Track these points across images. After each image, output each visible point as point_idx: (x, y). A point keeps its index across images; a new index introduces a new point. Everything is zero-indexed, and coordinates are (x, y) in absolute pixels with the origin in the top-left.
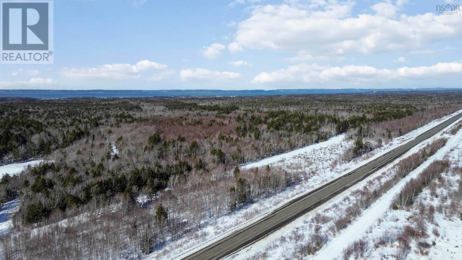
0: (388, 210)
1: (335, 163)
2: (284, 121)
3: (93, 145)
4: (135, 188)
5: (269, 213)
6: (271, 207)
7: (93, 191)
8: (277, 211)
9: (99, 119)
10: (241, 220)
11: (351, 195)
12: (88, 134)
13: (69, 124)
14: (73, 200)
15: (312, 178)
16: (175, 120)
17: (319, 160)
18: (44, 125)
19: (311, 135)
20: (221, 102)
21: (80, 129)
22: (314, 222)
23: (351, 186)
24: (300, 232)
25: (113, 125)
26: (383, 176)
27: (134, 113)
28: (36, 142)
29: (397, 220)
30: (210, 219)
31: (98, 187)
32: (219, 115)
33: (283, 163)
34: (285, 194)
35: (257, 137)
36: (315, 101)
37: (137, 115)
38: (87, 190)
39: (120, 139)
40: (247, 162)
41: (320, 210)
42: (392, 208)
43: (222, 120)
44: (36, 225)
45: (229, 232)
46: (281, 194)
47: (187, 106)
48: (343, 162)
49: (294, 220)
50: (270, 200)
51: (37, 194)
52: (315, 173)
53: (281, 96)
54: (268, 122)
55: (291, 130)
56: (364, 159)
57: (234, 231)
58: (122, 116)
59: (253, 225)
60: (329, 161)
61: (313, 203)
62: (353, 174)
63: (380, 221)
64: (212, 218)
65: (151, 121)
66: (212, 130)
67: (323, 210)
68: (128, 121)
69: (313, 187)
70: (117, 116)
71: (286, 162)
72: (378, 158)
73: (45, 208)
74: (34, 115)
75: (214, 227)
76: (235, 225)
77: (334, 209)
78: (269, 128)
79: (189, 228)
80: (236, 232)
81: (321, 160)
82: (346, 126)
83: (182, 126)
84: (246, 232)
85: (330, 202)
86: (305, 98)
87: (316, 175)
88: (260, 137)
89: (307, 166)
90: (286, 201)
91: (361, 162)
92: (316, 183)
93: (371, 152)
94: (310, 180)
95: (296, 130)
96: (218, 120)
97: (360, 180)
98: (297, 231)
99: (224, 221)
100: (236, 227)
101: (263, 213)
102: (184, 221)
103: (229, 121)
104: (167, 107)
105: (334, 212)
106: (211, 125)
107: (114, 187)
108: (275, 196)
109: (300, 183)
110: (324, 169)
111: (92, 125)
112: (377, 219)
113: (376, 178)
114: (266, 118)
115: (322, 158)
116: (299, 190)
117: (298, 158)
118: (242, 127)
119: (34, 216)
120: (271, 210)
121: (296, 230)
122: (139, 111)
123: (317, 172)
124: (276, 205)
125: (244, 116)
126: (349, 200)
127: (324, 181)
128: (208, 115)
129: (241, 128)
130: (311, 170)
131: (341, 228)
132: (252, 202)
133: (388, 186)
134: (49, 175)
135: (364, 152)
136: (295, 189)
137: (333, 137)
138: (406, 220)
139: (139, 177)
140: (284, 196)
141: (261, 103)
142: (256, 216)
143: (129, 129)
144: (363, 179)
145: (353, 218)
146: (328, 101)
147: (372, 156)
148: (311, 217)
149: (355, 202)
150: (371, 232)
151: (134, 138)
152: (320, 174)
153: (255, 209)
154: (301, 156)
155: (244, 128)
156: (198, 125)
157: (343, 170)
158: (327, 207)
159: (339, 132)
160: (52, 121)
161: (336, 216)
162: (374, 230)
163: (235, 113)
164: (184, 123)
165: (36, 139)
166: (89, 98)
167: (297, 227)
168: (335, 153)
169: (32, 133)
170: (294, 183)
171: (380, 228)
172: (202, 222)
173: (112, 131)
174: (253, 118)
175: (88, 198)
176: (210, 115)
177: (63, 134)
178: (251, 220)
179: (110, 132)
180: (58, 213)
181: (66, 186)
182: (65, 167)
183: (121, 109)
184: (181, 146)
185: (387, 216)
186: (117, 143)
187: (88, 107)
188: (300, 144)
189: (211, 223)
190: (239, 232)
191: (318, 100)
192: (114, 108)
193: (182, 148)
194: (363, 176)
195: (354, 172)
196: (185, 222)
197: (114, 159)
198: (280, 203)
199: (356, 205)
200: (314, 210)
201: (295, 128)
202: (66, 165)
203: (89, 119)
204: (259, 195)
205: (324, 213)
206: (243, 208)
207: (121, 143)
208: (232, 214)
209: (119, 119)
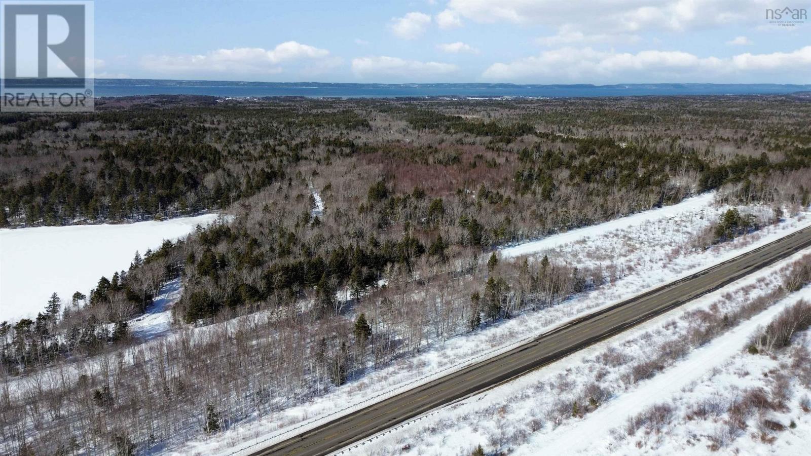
0: (740, 353)
1: (676, 252)
2: (603, 164)
3: (287, 197)
4: (334, 280)
5: (530, 339)
6: (536, 328)
7: (275, 280)
8: (546, 336)
9: (302, 147)
10: (483, 346)
11: (682, 318)
12: (283, 176)
13: (256, 155)
14: (249, 291)
15: (625, 278)
16: (419, 151)
17: (650, 243)
18: (223, 156)
19: (647, 194)
20: (506, 112)
21: (271, 167)
22: (599, 362)
23: (689, 300)
24: (571, 378)
25: (320, 159)
26: (758, 284)
27: (358, 134)
28: (211, 187)
29: (747, 374)
30: (436, 339)
31: (283, 274)
32: (492, 145)
33: (584, 245)
34: (567, 307)
35: (547, 196)
36: (683, 114)
37: (361, 137)
38: (268, 277)
39: (328, 187)
40: (521, 240)
41: (615, 342)
42: (747, 350)
43: (495, 155)
44: (201, 322)
45: (460, 365)
46: (561, 306)
47: (445, 121)
48: (694, 250)
49: (567, 356)
50: (540, 315)
51: (204, 278)
52: (634, 270)
53: (621, 99)
54: (573, 164)
55: (613, 183)
56: (736, 247)
57: (466, 364)
58: (337, 143)
59: (498, 358)
60: (667, 248)
61: (609, 327)
62: (702, 276)
63: (716, 372)
64: (440, 337)
65: (380, 152)
66: (474, 176)
67: (623, 341)
68: (344, 153)
69: (619, 296)
70: (329, 143)
71: (589, 243)
72: (764, 247)
73: (212, 301)
74: (211, 134)
75: (440, 354)
76: (472, 354)
77: (643, 341)
78: (571, 177)
79: (401, 352)
80: (470, 366)
81: (653, 244)
82: (722, 178)
83: (427, 164)
84: (485, 368)
85: (640, 329)
86: (667, 105)
87: (633, 273)
88: (552, 194)
89: (624, 253)
90: (566, 320)
91: (728, 253)
92: (629, 290)
93: (756, 233)
94: (619, 283)
95: (622, 182)
96: (489, 155)
97: (709, 291)
98: (567, 375)
99: (457, 345)
100: (473, 357)
101: (521, 337)
102: (397, 338)
103: (507, 159)
104: (411, 123)
105: (641, 347)
106: (475, 165)
107: (306, 275)
108: (550, 309)
109: (601, 286)
110: (653, 262)
111: (291, 159)
112: (711, 368)
113: (743, 289)
114: (572, 157)
115: (657, 239)
116: (594, 300)
117: (613, 237)
118: (526, 173)
119: (199, 311)
120: (535, 334)
121: (566, 372)
122: (367, 131)
123: (639, 267)
124: (547, 326)
125: (535, 149)
126: (675, 327)
127: (643, 287)
128: (474, 143)
129: (522, 175)
130: (628, 264)
131: (642, 378)
132: (509, 317)
133: (758, 306)
134: (222, 248)
135: (740, 233)
136: (587, 297)
137: (691, 197)
138: (762, 377)
139: (343, 260)
140: (565, 309)
141: (578, 116)
142: (508, 343)
143: (342, 169)
144: (717, 288)
145: (670, 361)
146: (711, 114)
147: (753, 241)
148: (597, 353)
149: (684, 332)
150: (691, 391)
151: (348, 186)
152: (641, 273)
153: (510, 329)
154: (619, 233)
155: (529, 175)
156: (454, 164)
157: (686, 267)
158: (631, 338)
159: (705, 188)
160: (235, 147)
161: (642, 354)
162: (697, 389)
163: (522, 141)
164: (431, 160)
165: (210, 180)
166: (295, 97)
167: (568, 368)
168: (685, 229)
169: (206, 171)
170: (591, 286)
171: (709, 386)
172: (424, 342)
173: (318, 171)
174: (549, 154)
175: (270, 289)
176: (478, 142)
177: (248, 175)
178: (499, 347)
179: (315, 174)
180: (226, 311)
181: (241, 269)
182: (244, 235)
183: (339, 127)
184: (416, 208)
185: (732, 363)
186: (323, 194)
187: (290, 120)
188: (625, 209)
189: (437, 346)
190: (473, 368)
191: (689, 112)
192: (328, 123)
193: (417, 211)
194: (719, 282)
195: (705, 273)
196: (399, 340)
197: (313, 225)
198: (554, 322)
199: (685, 338)
200: (606, 341)
201: (621, 178)
202: (246, 231)
203: (287, 145)
204: (523, 303)
205: (623, 348)
206: (491, 326)
207: (329, 193)
208: (471, 335)
209: (331, 148)
